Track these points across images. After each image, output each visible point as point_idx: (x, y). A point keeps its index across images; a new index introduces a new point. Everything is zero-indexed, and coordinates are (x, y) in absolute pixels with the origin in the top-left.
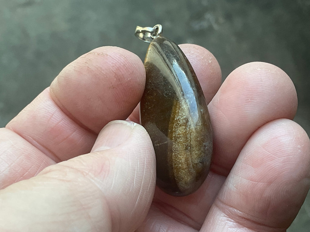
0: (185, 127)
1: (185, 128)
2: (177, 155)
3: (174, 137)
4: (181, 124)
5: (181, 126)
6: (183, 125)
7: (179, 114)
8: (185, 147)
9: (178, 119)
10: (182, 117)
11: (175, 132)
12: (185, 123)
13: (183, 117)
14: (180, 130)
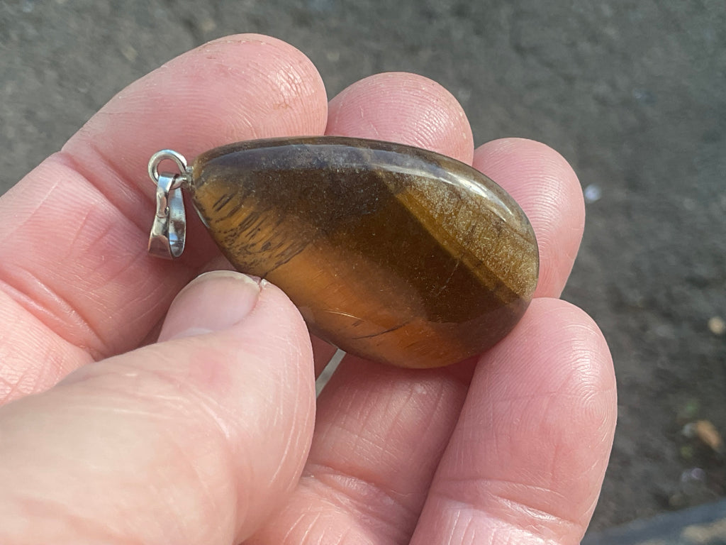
0: (465, 207)
1: (467, 206)
2: (496, 256)
3: (465, 240)
4: (455, 211)
5: (458, 212)
6: (459, 208)
7: (433, 203)
8: (495, 229)
9: (442, 210)
10: (443, 200)
11: (456, 233)
12: (458, 202)
13: (445, 197)
14: (462, 220)
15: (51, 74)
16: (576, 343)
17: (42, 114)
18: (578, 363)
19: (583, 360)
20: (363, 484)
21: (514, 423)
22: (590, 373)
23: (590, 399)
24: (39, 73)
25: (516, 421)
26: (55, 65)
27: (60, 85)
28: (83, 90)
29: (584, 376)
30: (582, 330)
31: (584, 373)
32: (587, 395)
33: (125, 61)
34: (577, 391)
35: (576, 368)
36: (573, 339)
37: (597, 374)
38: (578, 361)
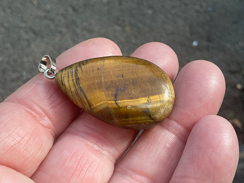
15: (8, 11)
16: (223, 130)
17: (6, 25)
18: (223, 137)
19: (225, 136)
20: (146, 179)
21: (199, 157)
22: (228, 141)
23: (228, 150)
24: (4, 11)
25: (200, 156)
26: (10, 8)
27: (12, 14)
28: (20, 16)
29: (225, 142)
30: (225, 126)
31: (225, 141)
32: (226, 149)
33: (34, 5)
34: (223, 147)
35: (222, 139)
36: (222, 129)
37: (230, 142)
38: (223, 136)
